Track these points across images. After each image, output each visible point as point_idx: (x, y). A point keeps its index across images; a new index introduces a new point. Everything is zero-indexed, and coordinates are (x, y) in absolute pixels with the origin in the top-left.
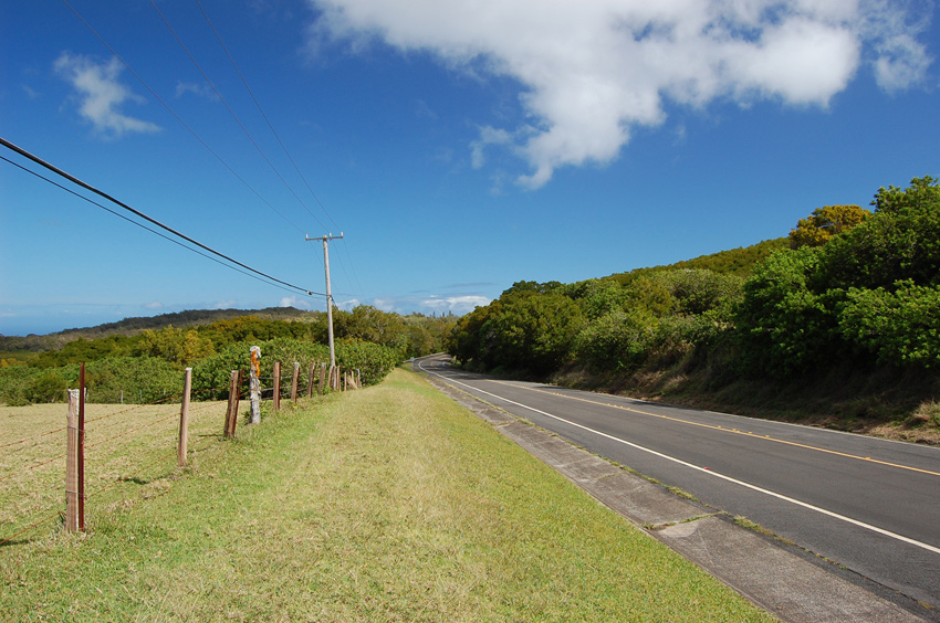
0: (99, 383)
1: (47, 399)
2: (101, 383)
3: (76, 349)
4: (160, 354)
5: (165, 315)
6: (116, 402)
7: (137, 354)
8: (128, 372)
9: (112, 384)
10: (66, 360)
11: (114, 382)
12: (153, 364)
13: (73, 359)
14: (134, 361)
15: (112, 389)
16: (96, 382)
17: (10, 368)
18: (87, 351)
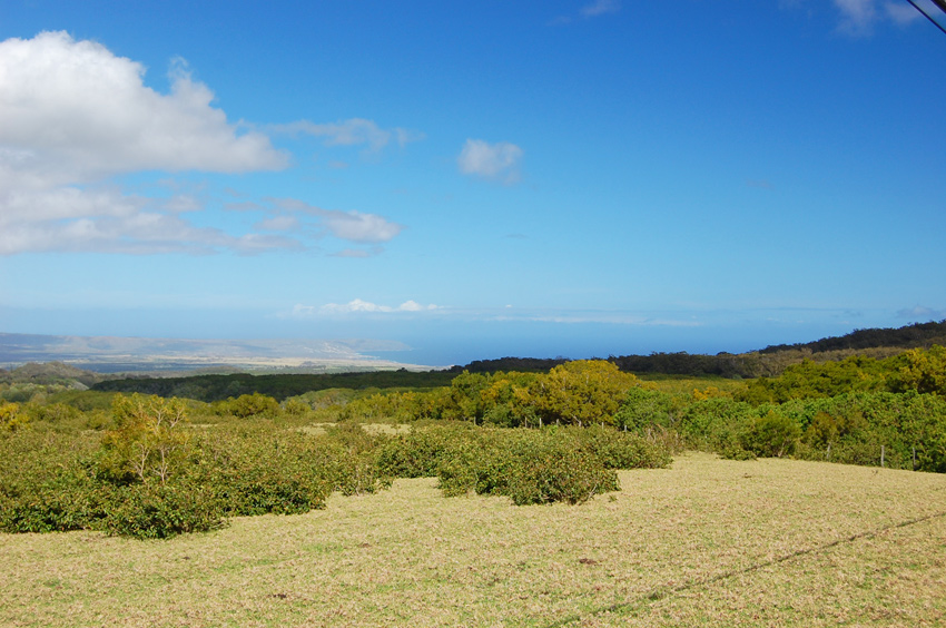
0: (844, 432)
1: (772, 452)
2: (847, 431)
3: (799, 376)
4: (935, 389)
5: (917, 326)
6: (871, 464)
7: (896, 387)
8: (887, 417)
9: (864, 435)
10: (785, 392)
11: (868, 432)
12: (927, 405)
13: (794, 392)
14: (895, 398)
15: (863, 441)
16: (839, 429)
17: (710, 401)
18: (815, 380)
